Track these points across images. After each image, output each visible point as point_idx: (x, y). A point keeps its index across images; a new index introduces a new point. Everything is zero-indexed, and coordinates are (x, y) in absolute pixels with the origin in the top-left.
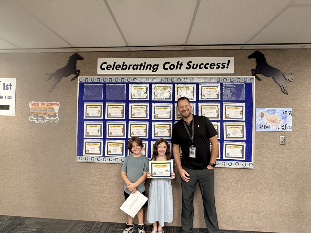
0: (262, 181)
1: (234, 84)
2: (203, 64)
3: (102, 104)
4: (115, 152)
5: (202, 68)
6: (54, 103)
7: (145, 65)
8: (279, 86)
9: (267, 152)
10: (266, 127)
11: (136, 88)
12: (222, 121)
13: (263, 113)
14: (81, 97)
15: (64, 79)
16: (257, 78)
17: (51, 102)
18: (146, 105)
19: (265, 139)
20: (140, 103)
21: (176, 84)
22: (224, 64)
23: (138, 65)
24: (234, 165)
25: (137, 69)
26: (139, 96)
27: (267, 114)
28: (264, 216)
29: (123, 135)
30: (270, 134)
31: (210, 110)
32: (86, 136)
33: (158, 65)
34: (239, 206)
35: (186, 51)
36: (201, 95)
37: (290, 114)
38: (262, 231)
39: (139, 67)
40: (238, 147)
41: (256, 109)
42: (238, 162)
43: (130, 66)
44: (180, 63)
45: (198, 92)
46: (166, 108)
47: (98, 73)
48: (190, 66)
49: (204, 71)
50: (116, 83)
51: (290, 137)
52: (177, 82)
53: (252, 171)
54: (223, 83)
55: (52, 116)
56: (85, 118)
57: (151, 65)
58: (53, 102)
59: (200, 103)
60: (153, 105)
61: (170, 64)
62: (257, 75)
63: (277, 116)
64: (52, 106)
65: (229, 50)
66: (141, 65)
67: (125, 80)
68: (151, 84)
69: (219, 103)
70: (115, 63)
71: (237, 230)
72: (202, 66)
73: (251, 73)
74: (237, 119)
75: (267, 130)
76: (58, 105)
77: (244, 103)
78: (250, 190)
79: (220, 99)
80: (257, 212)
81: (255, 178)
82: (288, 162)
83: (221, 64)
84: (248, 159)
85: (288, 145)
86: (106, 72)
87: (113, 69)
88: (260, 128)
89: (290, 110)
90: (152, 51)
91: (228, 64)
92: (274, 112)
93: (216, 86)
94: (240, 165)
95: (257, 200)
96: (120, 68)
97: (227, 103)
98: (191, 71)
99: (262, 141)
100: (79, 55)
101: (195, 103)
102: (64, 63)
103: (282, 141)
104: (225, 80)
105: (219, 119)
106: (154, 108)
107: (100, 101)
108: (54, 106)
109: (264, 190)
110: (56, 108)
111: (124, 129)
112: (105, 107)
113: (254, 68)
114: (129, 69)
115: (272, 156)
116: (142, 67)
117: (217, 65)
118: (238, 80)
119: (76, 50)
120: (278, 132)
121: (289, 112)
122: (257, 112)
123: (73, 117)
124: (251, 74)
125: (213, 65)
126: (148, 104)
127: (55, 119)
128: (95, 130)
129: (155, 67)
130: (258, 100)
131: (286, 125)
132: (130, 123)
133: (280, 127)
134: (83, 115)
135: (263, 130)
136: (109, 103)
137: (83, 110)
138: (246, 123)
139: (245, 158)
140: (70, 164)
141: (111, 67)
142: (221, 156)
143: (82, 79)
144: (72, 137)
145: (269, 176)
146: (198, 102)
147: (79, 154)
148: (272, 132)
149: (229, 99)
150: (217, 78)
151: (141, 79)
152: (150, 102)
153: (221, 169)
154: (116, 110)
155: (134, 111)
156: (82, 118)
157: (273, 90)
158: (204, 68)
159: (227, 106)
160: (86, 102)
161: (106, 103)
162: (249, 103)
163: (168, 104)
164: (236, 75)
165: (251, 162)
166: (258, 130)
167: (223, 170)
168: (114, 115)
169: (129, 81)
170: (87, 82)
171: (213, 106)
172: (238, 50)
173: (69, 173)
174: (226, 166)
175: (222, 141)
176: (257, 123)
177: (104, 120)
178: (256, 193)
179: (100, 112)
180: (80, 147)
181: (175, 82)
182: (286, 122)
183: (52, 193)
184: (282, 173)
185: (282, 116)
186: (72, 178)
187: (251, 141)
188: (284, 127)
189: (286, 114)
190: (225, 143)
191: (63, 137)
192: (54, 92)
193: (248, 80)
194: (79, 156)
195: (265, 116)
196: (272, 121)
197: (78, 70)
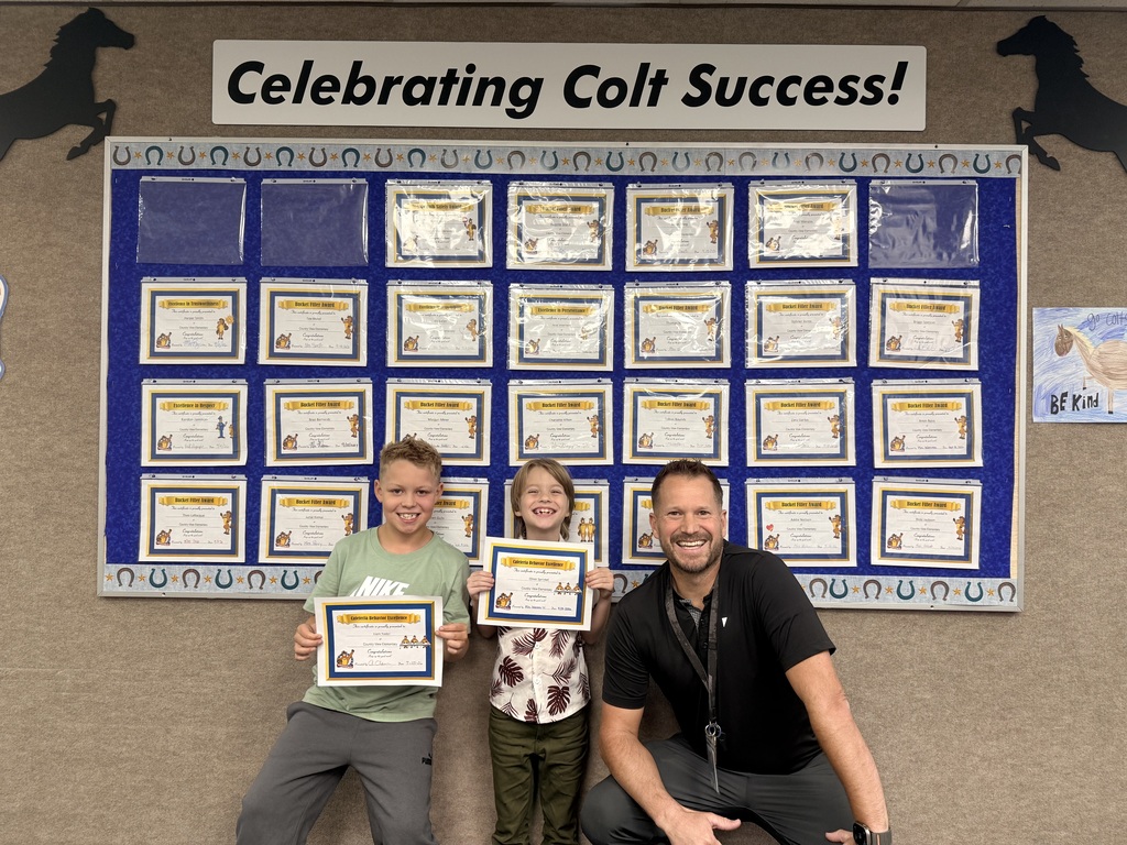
0: (1059, 672)
1: (928, 182)
2: (769, 80)
3: (241, 286)
4: (311, 541)
5: (764, 102)
7: (467, 82)
9: (1084, 527)
10: (1080, 403)
11: (424, 202)
12: (866, 373)
13: (1068, 334)
14: (122, 246)
15: (25, 148)
16: (1036, 152)
18: (478, 291)
19: (1076, 463)
20: (444, 283)
21: (634, 186)
22: (876, 84)
23: (433, 80)
24: (924, 595)
25: (425, 100)
26: (442, 245)
27: (1085, 339)
29: (356, 450)
30: (1103, 436)
31: (807, 318)
32: (154, 456)
33: (539, 82)
34: (950, 803)
35: (682, 11)
36: (761, 239)
39: (438, 89)
40: (943, 506)
41: (1035, 311)
42: (946, 580)
43: (390, 82)
44: (651, 74)
45: (746, 228)
46: (581, 311)
47: (217, 119)
48: (705, 89)
49: (774, 116)
50: (314, 174)
52: (635, 171)
53: (1012, 621)
54: (870, 179)
56: (144, 358)
57: (499, 83)
59: (754, 283)
60: (516, 291)
61: (603, 77)
62: (1041, 141)
65: (904, 12)
66: (450, 79)
67: (362, 156)
68: (500, 184)
69: (850, 281)
70: (308, 66)
72: (767, 91)
73: (1008, 128)
74: (941, 360)
75: (1085, 416)
77: (977, 283)
78: (1003, 718)
79: (853, 262)
80: (1036, 827)
81: (1029, 661)
83: (862, 82)
84: (995, 561)
86: (259, 113)
87: (298, 99)
88: (1055, 407)
90: (508, 9)
91: (897, 84)
92: (1117, 326)
93: (838, 195)
94: (955, 595)
95: (1036, 770)
96: (338, 96)
97: (890, 280)
98: (711, 115)
99: (1062, 475)
100: (112, 23)
101: (727, 283)
102: (24, 65)
104: (881, 163)
105: (852, 362)
106: (522, 308)
107: (230, 272)
109: (1068, 719)
111: (360, 419)
112: (258, 304)
113: (1026, 102)
114: (383, 100)
115: (1108, 545)
116: (456, 89)
117: (843, 85)
118: (948, 163)
122: (1036, 326)
123: (81, 359)
124: (1012, 133)
126: (487, 290)
128: (200, 425)
129: (525, 93)
130: (1044, 265)
132: (393, 387)
134: (138, 347)
135: (1068, 415)
136: (277, 279)
137: (139, 318)
138: (982, 385)
139: (981, 557)
140: (68, 608)
141: (286, 87)
142: (858, 551)
143: (127, 148)
144: (78, 464)
145: (1096, 647)
146: (741, 274)
147: (118, 554)
148: (1112, 428)
149: (903, 259)
150: (843, 154)
151: (450, 152)
152: (501, 276)
153: (861, 615)
154: (316, 316)
155: (414, 324)
156: (129, 362)
157: (1119, 217)
158: (773, 100)
159: (891, 296)
160: (151, 276)
161: (264, 279)
162: (1002, 281)
163: (594, 287)
164: (936, 141)
165: (1007, 580)
166: (1043, 416)
167: (871, 622)
168: (308, 346)
169: (384, 162)
170: (154, 166)
171: (822, 296)
172: (945, 13)
173: (62, 657)
174: (885, 599)
175: (863, 473)
176: (1036, 383)
177: (254, 372)
178: (1029, 736)
179: (230, 326)
180: (122, 517)
181: (626, 174)
186: (77, 686)
187: (1007, 476)
190: (879, 485)
191: (24, 465)
193: (993, 166)
194: (115, 568)
195: (1079, 346)
196: (1110, 375)
197: (104, 101)
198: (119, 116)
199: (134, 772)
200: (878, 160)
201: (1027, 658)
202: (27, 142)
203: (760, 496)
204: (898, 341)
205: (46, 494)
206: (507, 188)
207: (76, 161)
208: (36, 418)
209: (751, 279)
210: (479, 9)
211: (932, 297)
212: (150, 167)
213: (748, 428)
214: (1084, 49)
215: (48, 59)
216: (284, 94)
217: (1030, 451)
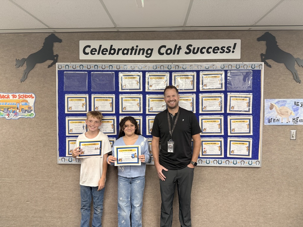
0: (269, 180)
1: (241, 71)
2: (205, 48)
3: (87, 96)
5: (203, 53)
6: (28, 95)
7: (136, 50)
8: (291, 73)
9: (276, 148)
10: (275, 121)
11: (127, 77)
12: (226, 114)
13: (273, 105)
14: (60, 87)
15: (38, 65)
17: (25, 94)
18: (139, 96)
19: (274, 134)
20: (132, 95)
21: (174, 73)
22: (229, 48)
23: (129, 49)
24: (239, 163)
25: (127, 54)
26: (131, 86)
27: (276, 106)
28: (271, 218)
29: (113, 132)
30: (280, 128)
31: (213, 102)
32: (69, 133)
33: (152, 49)
35: (185, 32)
36: (202, 84)
37: (302, 106)
39: (130, 51)
40: (244, 144)
41: (265, 100)
42: (244, 160)
44: (178, 47)
45: (199, 82)
46: (162, 100)
47: (81, 58)
48: (190, 50)
49: (206, 56)
50: (103, 71)
51: (302, 131)
52: (174, 69)
53: (259, 169)
54: (228, 70)
55: (26, 111)
56: (66, 112)
57: (143, 50)
58: (26, 94)
60: (148, 96)
61: (167, 48)
62: (267, 61)
63: (287, 108)
64: (26, 99)
65: (236, 32)
66: (133, 49)
67: (113, 67)
68: (144, 72)
69: (223, 94)
70: (101, 46)
73: (260, 58)
74: (243, 111)
75: (276, 123)
76: (33, 98)
77: (252, 94)
78: (257, 190)
79: (223, 89)
80: (264, 214)
81: (263, 178)
82: (298, 159)
83: (226, 48)
84: (255, 156)
85: (299, 141)
86: (90, 57)
87: (98, 54)
88: (269, 122)
89: (302, 101)
90: (146, 33)
91: (234, 48)
92: (284, 103)
93: (220, 74)
94: (246, 163)
95: (264, 202)
96: (108, 53)
97: (232, 93)
98: (191, 56)
99: (271, 137)
100: (57, 37)
101: (195, 94)
102: (37, 47)
103: (293, 136)
105: (223, 112)
106: (149, 100)
107: (85, 93)
108: (28, 99)
109: (271, 191)
110: (31, 101)
111: (114, 125)
112: (91, 100)
113: (264, 52)
114: (118, 54)
115: (281, 152)
116: (134, 51)
117: (222, 49)
118: (245, 66)
119: (53, 30)
120: (289, 126)
122: (265, 103)
123: (52, 112)
124: (260, 59)
125: (216, 49)
126: (141, 96)
127: (30, 114)
128: (79, 127)
129: (149, 52)
130: (267, 89)
131: (297, 118)
132: (121, 118)
133: (291, 120)
134: (65, 109)
135: (272, 123)
136: (95, 94)
137: (65, 103)
138: (253, 117)
139: (252, 155)
140: (51, 166)
141: (96, 51)
142: (224, 154)
143: (61, 65)
144: (52, 135)
145: (278, 175)
146: (198, 92)
147: (61, 155)
148: (282, 126)
149: (235, 89)
150: (221, 65)
151: (133, 66)
152: (144, 93)
153: (225, 168)
154: (104, 102)
155: (125, 104)
156: (63, 113)
157: (285, 78)
158: (206, 53)
159: (232, 97)
160: (67, 94)
161: (92, 94)
162: (257, 93)
164: (243, 61)
165: (258, 160)
166: (266, 123)
167: (227, 169)
168: (102, 109)
169: (118, 68)
171: (216, 97)
172: (245, 31)
173: (50, 177)
174: (230, 164)
175: (226, 137)
176: (265, 116)
178: (262, 194)
179: (85, 105)
180: (62, 147)
181: (172, 70)
182: (298, 115)
183: (30, 200)
184: (292, 171)
185: (293, 107)
186: (53, 183)
187: (258, 137)
188: (295, 120)
189: (298, 105)
190: (229, 139)
191: (40, 135)
192: (27, 81)
193: (256, 67)
194: (61, 158)
195: (275, 108)
196: (282, 114)
197: (55, 54)
198: (59, 58)
199: (66, 201)
200: (229, 66)
201: (262, 177)
202: (39, 64)
204: (234, 107)
205: (45, 142)
206: (145, 74)
207: (50, 68)
208: (43, 125)
209: (200, 93)
210: (139, 32)
211: (242, 97)
212: (66, 70)
214: (278, 39)
215: (43, 45)
216: (95, 53)
217: (264, 131)
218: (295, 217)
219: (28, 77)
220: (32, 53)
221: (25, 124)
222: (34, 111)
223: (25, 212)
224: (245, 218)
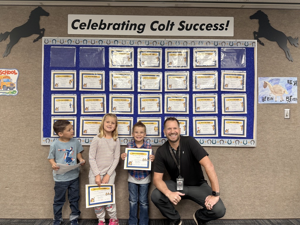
0: (265, 161)
1: (234, 48)
2: (198, 25)
3: (75, 72)
4: (92, 132)
5: (196, 30)
6: (11, 70)
7: (128, 25)
8: (284, 52)
9: (270, 128)
10: (269, 99)
11: (118, 53)
12: (220, 92)
13: (266, 83)
14: (46, 63)
15: (23, 40)
17: (7, 70)
18: (131, 73)
19: (268, 113)
20: (123, 72)
21: (167, 49)
22: (222, 26)
23: (120, 24)
24: (234, 143)
25: (118, 29)
26: (122, 63)
27: (270, 84)
28: (267, 201)
29: (102, 111)
30: (274, 107)
31: (207, 80)
32: (54, 112)
33: (145, 25)
34: (240, 191)
35: (178, 8)
36: (196, 61)
37: (295, 84)
38: (265, 218)
39: (121, 26)
40: (238, 123)
41: (259, 78)
42: (239, 140)
43: (110, 25)
44: (171, 23)
45: (193, 59)
46: (155, 78)
47: (69, 33)
48: (183, 26)
49: (199, 33)
50: (92, 46)
51: (295, 110)
52: (167, 45)
53: (254, 149)
54: (221, 47)
55: (8, 88)
56: (52, 89)
57: (135, 25)
58: (9, 70)
59: (194, 72)
60: (139, 73)
61: (160, 24)
62: (260, 39)
63: (281, 86)
64: (8, 75)
65: (229, 9)
66: (124, 24)
67: (103, 42)
68: (136, 48)
69: (217, 71)
70: (90, 21)
71: (238, 218)
74: (237, 89)
75: (270, 102)
76: (16, 74)
77: (245, 71)
78: (252, 172)
79: (217, 67)
80: (260, 197)
82: (293, 139)
83: (219, 25)
84: (250, 136)
85: (293, 120)
86: (79, 32)
87: (88, 28)
88: (263, 100)
89: (295, 79)
90: (138, 8)
91: (227, 26)
92: (277, 81)
93: (214, 51)
94: (241, 143)
95: (260, 183)
96: (98, 28)
97: (226, 71)
98: (185, 33)
99: (265, 116)
100: (44, 10)
101: (188, 72)
102: (23, 20)
103: (287, 115)
105: (217, 90)
106: (141, 77)
107: (72, 68)
108: (10, 75)
109: (267, 172)
110: (14, 78)
111: (103, 103)
112: (79, 76)
113: (257, 30)
114: (108, 29)
115: (276, 132)
116: (125, 26)
117: (215, 26)
118: (239, 44)
119: (40, 3)
120: (283, 105)
121: (295, 82)
122: (259, 81)
123: (37, 89)
124: (253, 37)
126: (133, 73)
127: (13, 91)
128: (65, 105)
129: (141, 27)
130: (261, 67)
131: (291, 96)
132: (111, 96)
133: (285, 99)
134: (51, 87)
135: (266, 102)
136: (84, 71)
137: (51, 80)
138: (247, 95)
139: (247, 134)
140: (34, 148)
141: (85, 25)
142: (218, 133)
143: (48, 40)
144: (36, 114)
145: (273, 155)
146: (192, 70)
147: (46, 135)
148: (276, 105)
149: (229, 66)
150: (215, 42)
151: (124, 41)
152: (136, 70)
153: (219, 148)
154: (93, 79)
155: (116, 81)
156: (48, 90)
157: (278, 56)
158: (199, 29)
159: (226, 74)
160: (54, 70)
161: (80, 71)
162: (251, 71)
163: (157, 72)
164: (236, 39)
165: (253, 140)
166: (260, 102)
167: (222, 149)
168: (91, 86)
169: (108, 43)
170: (54, 44)
171: (210, 75)
172: (238, 9)
173: (32, 160)
174: (225, 144)
175: (220, 115)
176: (259, 94)
177: (78, 92)
178: (258, 176)
179: (72, 82)
180: (47, 126)
181: (165, 46)
182: (291, 94)
183: (10, 186)
184: (287, 151)
185: (287, 86)
186: (36, 167)
187: (252, 116)
188: (289, 99)
189: (291, 84)
190: (223, 118)
191: (23, 114)
192: (10, 56)
193: (249, 45)
194: (45, 138)
195: (269, 86)
196: (276, 92)
197: (42, 28)
198: (46, 32)
200: (223, 43)
201: (257, 158)
202: (23, 38)
203: (196, 121)
204: (228, 85)
205: (28, 121)
206: (137, 49)
207: (36, 43)
208: (26, 103)
210: (130, 8)
211: (235, 75)
212: (53, 44)
213: (193, 105)
214: (270, 18)
216: (85, 27)
217: (258, 110)
218: (291, 199)
219: (11, 51)
220: (17, 27)
221: (6, 102)
222: (17, 88)
223: (4, 199)
224: (241, 201)
